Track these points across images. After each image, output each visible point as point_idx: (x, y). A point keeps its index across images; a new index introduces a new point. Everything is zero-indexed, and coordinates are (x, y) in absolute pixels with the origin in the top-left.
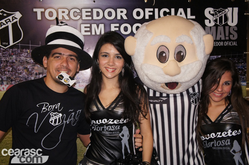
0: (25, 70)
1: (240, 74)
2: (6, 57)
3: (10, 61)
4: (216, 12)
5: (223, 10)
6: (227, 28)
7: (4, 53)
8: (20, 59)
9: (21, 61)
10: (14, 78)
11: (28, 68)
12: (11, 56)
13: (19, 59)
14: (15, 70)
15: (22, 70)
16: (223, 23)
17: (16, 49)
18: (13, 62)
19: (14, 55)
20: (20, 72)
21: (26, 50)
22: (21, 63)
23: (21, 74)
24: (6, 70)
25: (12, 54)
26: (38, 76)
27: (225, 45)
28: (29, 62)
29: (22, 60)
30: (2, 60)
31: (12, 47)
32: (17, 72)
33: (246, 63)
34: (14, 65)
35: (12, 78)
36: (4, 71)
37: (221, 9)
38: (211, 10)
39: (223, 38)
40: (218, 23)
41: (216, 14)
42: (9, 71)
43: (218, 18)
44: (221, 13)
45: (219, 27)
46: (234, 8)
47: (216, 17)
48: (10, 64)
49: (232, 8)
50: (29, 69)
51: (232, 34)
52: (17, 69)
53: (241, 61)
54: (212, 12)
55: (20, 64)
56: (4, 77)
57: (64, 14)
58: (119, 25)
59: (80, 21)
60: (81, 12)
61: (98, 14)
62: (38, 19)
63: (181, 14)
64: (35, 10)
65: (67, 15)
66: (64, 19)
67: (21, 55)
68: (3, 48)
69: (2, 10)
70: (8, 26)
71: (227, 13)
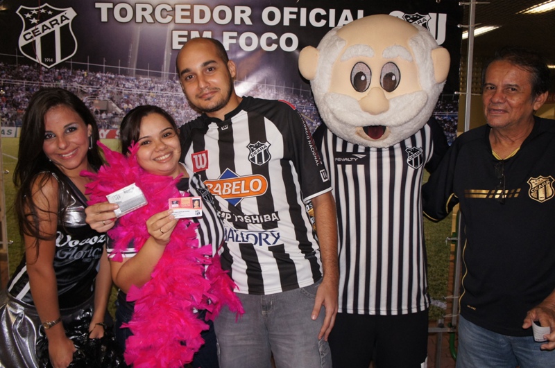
1: (446, 130)
2: (49, 82)
4: (408, 18)
5: (421, 17)
7: (46, 75)
8: (72, 85)
12: (58, 80)
13: (70, 87)
17: (66, 70)
19: (62, 79)
21: (82, 71)
25: (60, 78)
26: (99, 115)
28: (85, 91)
29: (74, 88)
31: (59, 66)
33: (457, 110)
37: (417, 15)
44: (416, 22)
46: (440, 15)
49: (436, 14)
53: (449, 106)
57: (144, 13)
58: (238, 34)
59: (172, 26)
60: (174, 9)
61: (202, 15)
62: (102, 20)
63: (346, 19)
64: (98, 5)
65: (150, 14)
66: (144, 21)
67: (74, 80)
68: (46, 68)
69: (46, 4)
70: (54, 32)
71: (427, 21)
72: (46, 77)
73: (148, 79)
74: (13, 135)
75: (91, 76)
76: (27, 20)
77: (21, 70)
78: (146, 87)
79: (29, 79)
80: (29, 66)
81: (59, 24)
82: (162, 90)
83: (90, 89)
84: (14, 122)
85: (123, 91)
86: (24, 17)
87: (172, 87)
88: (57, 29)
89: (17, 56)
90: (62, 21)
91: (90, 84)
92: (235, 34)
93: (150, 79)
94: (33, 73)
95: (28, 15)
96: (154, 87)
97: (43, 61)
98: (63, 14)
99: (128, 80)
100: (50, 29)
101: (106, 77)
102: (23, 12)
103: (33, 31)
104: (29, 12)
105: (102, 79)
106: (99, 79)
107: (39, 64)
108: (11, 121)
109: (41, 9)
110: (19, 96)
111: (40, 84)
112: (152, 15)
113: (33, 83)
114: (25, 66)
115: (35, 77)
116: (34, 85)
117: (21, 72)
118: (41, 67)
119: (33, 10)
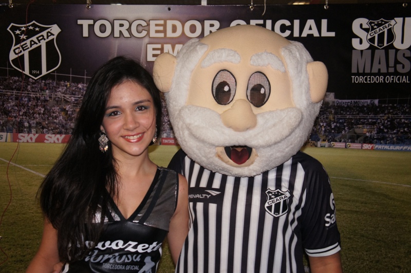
0: (62, 113)
2: (36, 92)
3: (41, 98)
4: (373, 25)
5: (386, 23)
6: (392, 52)
7: (33, 86)
8: (56, 95)
9: (57, 99)
10: (46, 124)
11: (67, 109)
12: (44, 90)
13: (54, 96)
14: (48, 112)
15: (57, 113)
16: (385, 44)
17: (51, 81)
18: (46, 101)
19: (47, 89)
20: (55, 116)
21: (65, 82)
22: (57, 101)
23: (56, 119)
24: (35, 111)
25: (45, 88)
27: (387, 81)
28: (68, 100)
29: (59, 98)
30: (30, 96)
31: (45, 78)
32: (50, 116)
34: (47, 105)
36: (33, 113)
37: (382, 21)
38: (364, 21)
39: (384, 70)
40: (376, 45)
41: (373, 29)
42: (39, 114)
43: (376, 36)
44: (381, 28)
45: (376, 51)
46: (407, 19)
47: (372, 34)
48: (42, 103)
49: (402, 19)
50: (67, 111)
51: (400, 63)
52: (52, 110)
54: (365, 26)
55: (56, 102)
56: (33, 122)
57: (121, 29)
59: (147, 40)
60: (148, 25)
61: (174, 29)
62: (84, 36)
63: (310, 29)
64: (80, 22)
65: (127, 30)
66: (122, 36)
67: (58, 90)
68: (33, 79)
69: (34, 22)
70: (40, 46)
71: (392, 26)
74: (4, 140)
75: (73, 87)
76: (17, 36)
77: (11, 81)
79: (18, 89)
80: (19, 78)
81: (45, 39)
83: (72, 98)
84: (5, 128)
86: (14, 33)
88: (43, 44)
89: (8, 68)
90: (48, 37)
91: (73, 94)
94: (22, 84)
95: (18, 32)
97: (31, 73)
98: (49, 30)
100: (37, 44)
102: (14, 29)
103: (22, 46)
104: (19, 29)
105: (83, 89)
106: (80, 89)
107: (26, 75)
108: (2, 127)
110: (9, 105)
111: (28, 94)
112: (129, 30)
113: (22, 93)
114: (15, 78)
115: (24, 88)
116: (23, 94)
117: (11, 83)
118: (29, 79)
119: (22, 27)
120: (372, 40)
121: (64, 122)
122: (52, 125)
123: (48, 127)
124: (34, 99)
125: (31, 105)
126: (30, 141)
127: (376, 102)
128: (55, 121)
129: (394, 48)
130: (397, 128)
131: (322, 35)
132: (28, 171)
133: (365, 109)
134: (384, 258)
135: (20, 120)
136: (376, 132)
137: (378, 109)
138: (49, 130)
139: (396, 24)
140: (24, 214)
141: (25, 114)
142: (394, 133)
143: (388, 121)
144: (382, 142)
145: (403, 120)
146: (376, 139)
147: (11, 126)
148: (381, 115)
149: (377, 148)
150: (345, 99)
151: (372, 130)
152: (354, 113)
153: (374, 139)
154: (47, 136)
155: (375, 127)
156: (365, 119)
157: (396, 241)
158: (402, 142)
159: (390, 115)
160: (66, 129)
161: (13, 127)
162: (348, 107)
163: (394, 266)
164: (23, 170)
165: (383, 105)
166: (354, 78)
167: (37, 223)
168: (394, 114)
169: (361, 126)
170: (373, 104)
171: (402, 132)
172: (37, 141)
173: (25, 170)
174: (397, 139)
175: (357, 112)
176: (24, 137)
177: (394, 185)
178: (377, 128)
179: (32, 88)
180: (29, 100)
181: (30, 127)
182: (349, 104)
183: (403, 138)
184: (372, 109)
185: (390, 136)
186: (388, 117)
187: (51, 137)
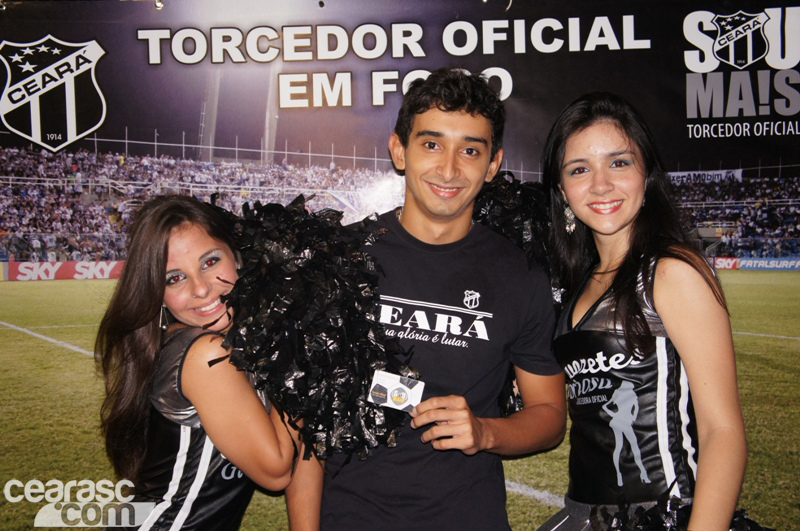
0: (110, 217)
2: (56, 177)
3: (66, 188)
4: (723, 23)
5: (749, 19)
6: (763, 76)
7: (50, 164)
8: (98, 182)
9: (99, 190)
10: (77, 241)
11: (120, 210)
12: (71, 173)
13: (94, 184)
14: (80, 217)
15: (100, 218)
16: (750, 61)
17: (86, 154)
18: (75, 194)
19: (78, 171)
20: (96, 224)
21: (114, 155)
22: (100, 194)
23: (97, 230)
24: (55, 215)
25: (75, 169)
28: (122, 191)
29: (102, 187)
30: (43, 186)
31: (73, 148)
32: (85, 224)
34: (78, 202)
35: (73, 241)
36: (51, 221)
37: (741, 15)
38: (706, 17)
39: (750, 112)
40: (732, 62)
41: (724, 31)
42: (63, 221)
43: (731, 45)
44: (740, 28)
45: (733, 73)
46: (788, 9)
47: (722, 42)
48: (67, 198)
50: (121, 213)
51: (781, 96)
52: (88, 213)
54: (709, 26)
55: (96, 197)
56: (50, 239)
57: (228, 46)
58: (399, 75)
59: (278, 66)
60: (280, 31)
61: (333, 43)
62: (151, 62)
63: (602, 34)
64: (142, 35)
65: (238, 47)
66: (227, 59)
67: (100, 172)
68: (49, 151)
69: (49, 37)
70: (63, 85)
71: (761, 26)
72: (49, 168)
73: (236, 164)
75: (132, 164)
76: (15, 66)
77: (4, 158)
78: (232, 180)
79: (19, 173)
80: (20, 150)
81: (72, 71)
82: (262, 184)
83: (130, 186)
85: (191, 189)
86: (9, 61)
87: (281, 178)
88: (69, 80)
90: (78, 66)
91: (131, 178)
92: (394, 75)
93: (240, 165)
94: (26, 162)
95: (16, 58)
96: (248, 180)
97: (44, 139)
98: (80, 52)
99: (199, 168)
100: (56, 80)
101: (160, 164)
102: (8, 52)
103: (25, 86)
104: (19, 51)
105: (152, 167)
106: (146, 168)
107: (35, 144)
109: (40, 45)
111: (39, 181)
112: (242, 48)
113: (27, 181)
114: (12, 151)
115: (30, 169)
116: (29, 183)
117: (5, 161)
118: (40, 151)
119: (25, 48)
120: (723, 53)
121: (114, 235)
122: (89, 242)
123: (82, 247)
124: (51, 191)
125: (46, 203)
126: (43, 276)
127: (738, 174)
128: (96, 234)
129: (767, 67)
130: (782, 226)
131: (626, 47)
132: (40, 339)
133: (717, 189)
134: (771, 489)
135: (24, 236)
136: (740, 234)
137: (742, 189)
138: (83, 253)
139: (769, 20)
140: (33, 428)
141: (34, 222)
142: (777, 236)
143: (763, 212)
144: (753, 253)
145: (792, 209)
146: (741, 247)
147: (4, 248)
148: (749, 200)
149: (744, 266)
150: (676, 171)
151: (733, 229)
152: (696, 198)
153: (737, 248)
154: (78, 266)
155: (739, 223)
156: (717, 209)
157: (791, 453)
158: (793, 252)
159: (767, 200)
160: (119, 250)
161: (8, 249)
162: (683, 185)
163: (791, 505)
164: (31, 338)
165: (752, 181)
166: (693, 128)
167: (61, 446)
168: (773, 198)
169: (710, 223)
170: (732, 179)
171: (791, 234)
172: (60, 276)
173: (34, 337)
174: (781, 247)
175: (701, 196)
176: (32, 269)
177: (782, 340)
178: (743, 226)
179: (48, 168)
180: (42, 195)
181: (44, 248)
182: (685, 179)
183: (795, 244)
184: (731, 189)
185: (769, 241)
186: (764, 204)
187: (87, 268)
